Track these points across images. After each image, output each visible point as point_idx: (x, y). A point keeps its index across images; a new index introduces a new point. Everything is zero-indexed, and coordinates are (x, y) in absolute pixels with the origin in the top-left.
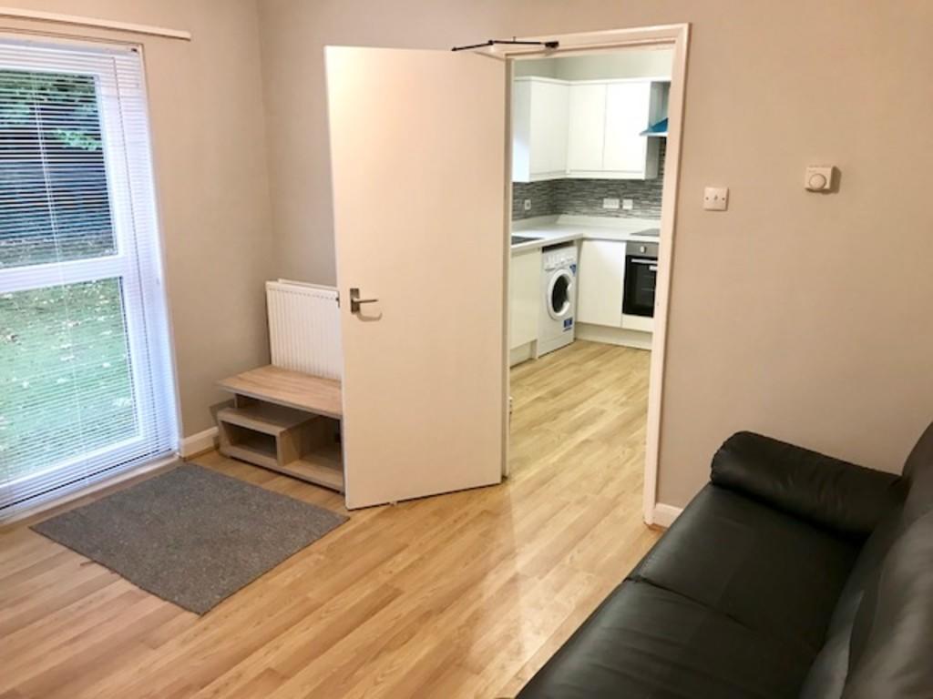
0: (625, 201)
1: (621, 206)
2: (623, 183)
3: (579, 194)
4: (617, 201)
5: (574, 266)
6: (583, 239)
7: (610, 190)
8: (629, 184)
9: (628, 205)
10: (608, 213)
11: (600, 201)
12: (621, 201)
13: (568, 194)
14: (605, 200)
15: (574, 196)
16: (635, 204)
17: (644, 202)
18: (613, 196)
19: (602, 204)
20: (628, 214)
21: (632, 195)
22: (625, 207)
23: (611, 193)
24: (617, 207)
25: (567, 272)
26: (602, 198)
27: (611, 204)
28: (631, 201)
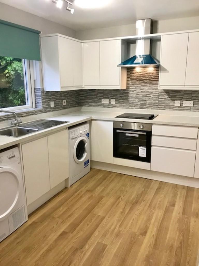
0: (112, 100)
1: (110, 102)
2: (110, 91)
3: (90, 97)
4: (108, 100)
5: (88, 134)
6: (92, 120)
7: (104, 95)
8: (113, 92)
9: (113, 102)
10: (104, 106)
11: (100, 100)
12: (110, 100)
13: (85, 97)
14: (102, 100)
15: (88, 98)
16: (116, 101)
17: (120, 100)
18: (106, 98)
19: (101, 101)
20: (113, 106)
21: (115, 97)
22: (111, 103)
23: (105, 96)
24: (108, 103)
25: (84, 138)
26: (101, 99)
27: (105, 101)
28: (114, 100)
